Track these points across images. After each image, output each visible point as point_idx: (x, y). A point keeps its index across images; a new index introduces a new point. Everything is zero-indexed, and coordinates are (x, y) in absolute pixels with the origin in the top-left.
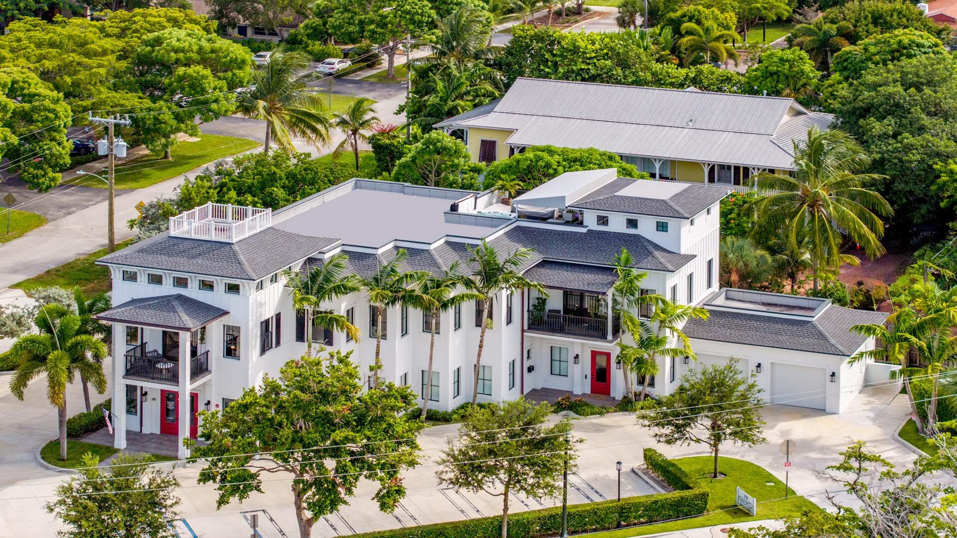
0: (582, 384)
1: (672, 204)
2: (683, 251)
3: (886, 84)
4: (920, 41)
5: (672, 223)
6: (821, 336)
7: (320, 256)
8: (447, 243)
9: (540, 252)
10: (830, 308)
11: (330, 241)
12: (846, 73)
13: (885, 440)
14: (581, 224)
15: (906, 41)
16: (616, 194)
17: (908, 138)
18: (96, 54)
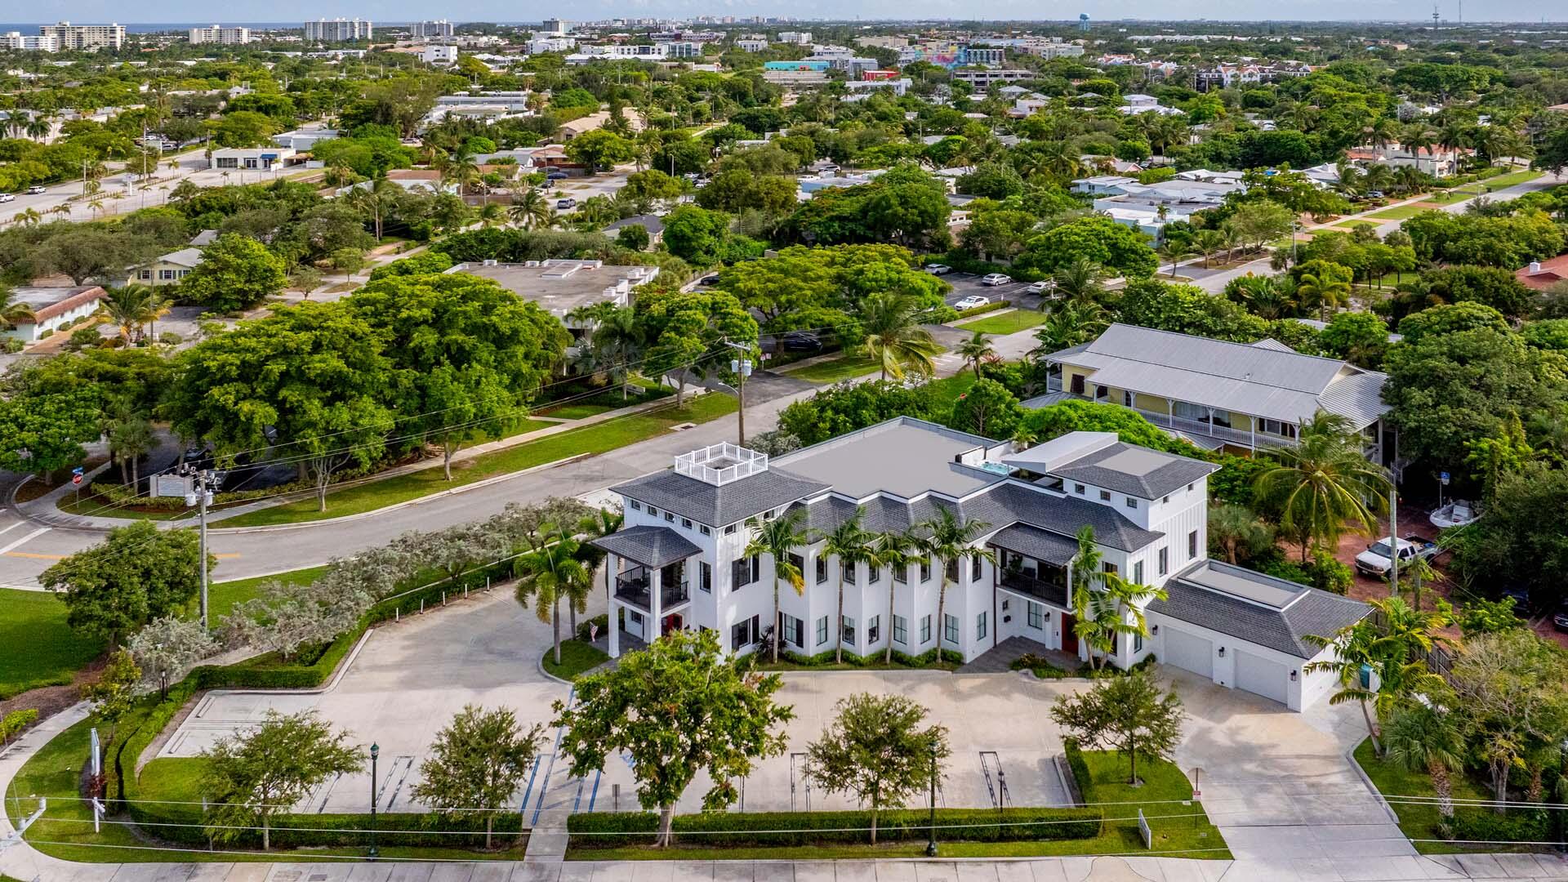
0: (1054, 641)
1: (1144, 482)
2: (1151, 529)
3: (1431, 356)
4: (1480, 314)
5: (1140, 502)
6: (1285, 630)
7: (804, 502)
8: (930, 497)
9: (1017, 514)
10: (1309, 596)
11: (820, 486)
12: (1409, 338)
13: (1338, 757)
14: (1061, 490)
15: (1464, 315)
16: (1098, 465)
17: (1446, 410)
18: (812, 280)
